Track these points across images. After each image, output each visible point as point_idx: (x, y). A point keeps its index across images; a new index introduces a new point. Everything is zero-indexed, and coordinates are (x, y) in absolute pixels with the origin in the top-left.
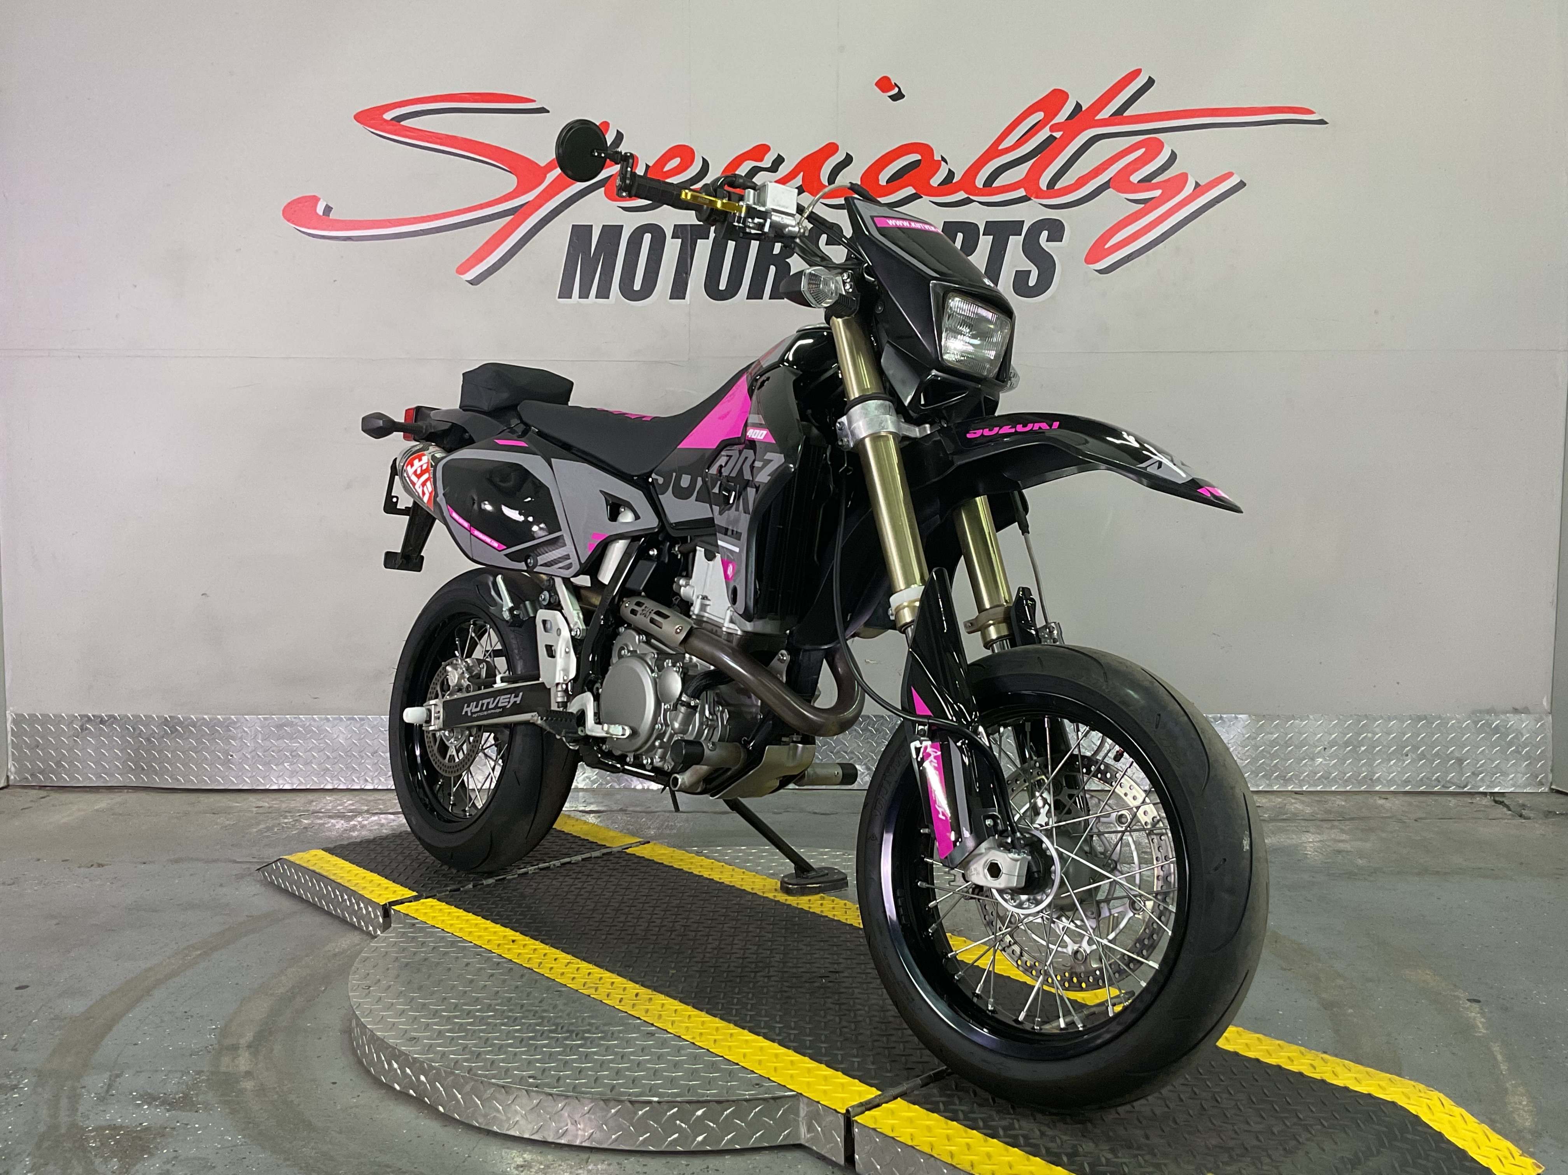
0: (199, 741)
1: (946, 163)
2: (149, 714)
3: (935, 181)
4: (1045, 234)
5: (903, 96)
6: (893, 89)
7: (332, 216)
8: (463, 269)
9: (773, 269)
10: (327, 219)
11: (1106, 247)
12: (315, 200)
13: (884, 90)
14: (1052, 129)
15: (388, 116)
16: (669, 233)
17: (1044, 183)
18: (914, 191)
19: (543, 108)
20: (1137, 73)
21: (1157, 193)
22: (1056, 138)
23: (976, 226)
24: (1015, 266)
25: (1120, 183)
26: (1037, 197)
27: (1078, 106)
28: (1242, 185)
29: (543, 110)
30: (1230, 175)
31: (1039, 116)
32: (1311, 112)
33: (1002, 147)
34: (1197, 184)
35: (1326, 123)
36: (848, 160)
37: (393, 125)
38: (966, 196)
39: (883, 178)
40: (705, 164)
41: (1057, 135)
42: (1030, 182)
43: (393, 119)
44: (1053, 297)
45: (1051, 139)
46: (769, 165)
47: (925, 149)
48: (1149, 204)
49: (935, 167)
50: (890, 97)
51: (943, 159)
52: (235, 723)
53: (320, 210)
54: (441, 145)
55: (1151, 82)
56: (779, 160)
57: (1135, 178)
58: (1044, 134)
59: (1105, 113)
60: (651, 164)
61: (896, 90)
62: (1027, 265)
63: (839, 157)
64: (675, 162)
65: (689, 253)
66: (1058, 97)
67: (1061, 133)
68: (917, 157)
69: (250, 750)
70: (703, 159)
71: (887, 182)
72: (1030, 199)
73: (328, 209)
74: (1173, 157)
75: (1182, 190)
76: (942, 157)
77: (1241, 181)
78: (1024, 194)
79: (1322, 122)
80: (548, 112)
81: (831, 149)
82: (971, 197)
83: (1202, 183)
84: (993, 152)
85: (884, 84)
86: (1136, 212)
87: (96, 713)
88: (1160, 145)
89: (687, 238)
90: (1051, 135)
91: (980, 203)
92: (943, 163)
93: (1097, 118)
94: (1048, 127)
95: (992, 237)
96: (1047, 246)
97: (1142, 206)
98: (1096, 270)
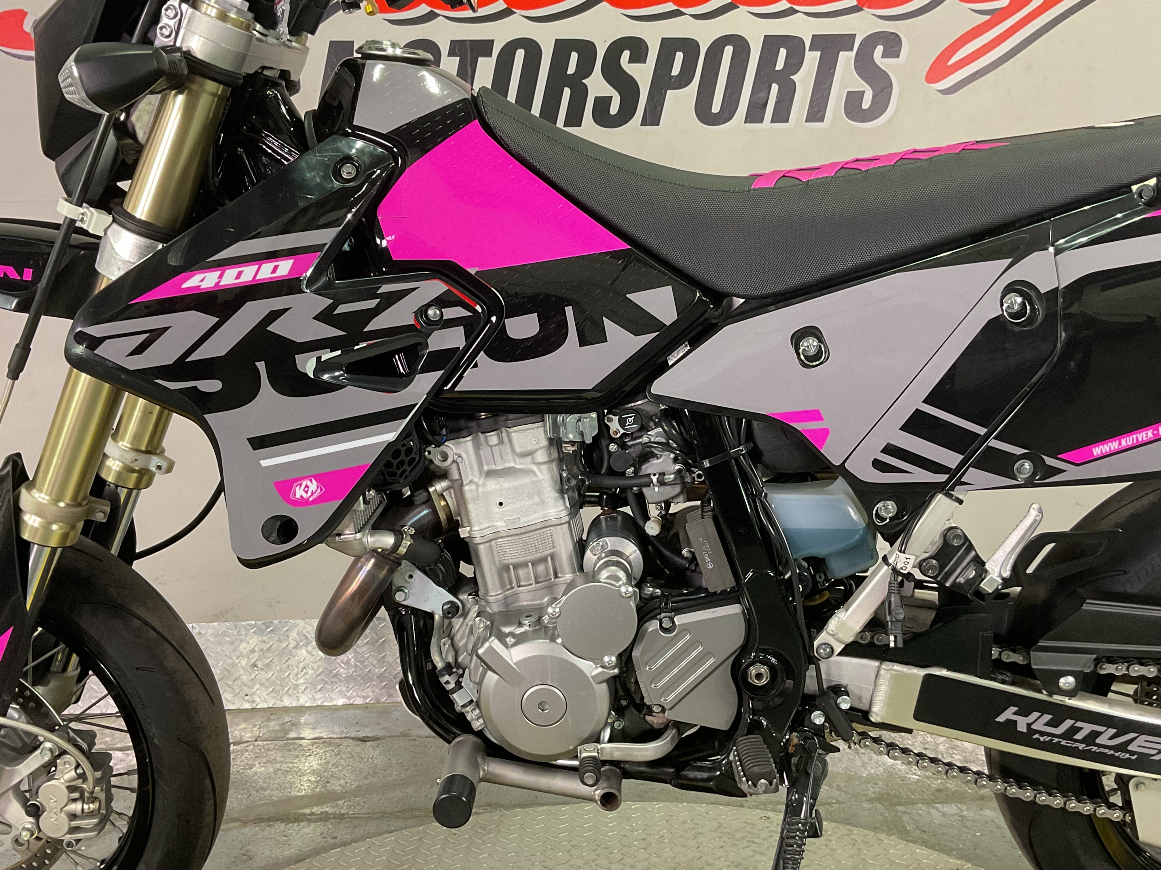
4: (880, 49)
9: (567, 91)
11: (950, 63)
12: (21, 14)
16: (445, 49)
18: (729, 1)
21: (1004, 3)
23: (801, 41)
24: (847, 86)
26: (869, 7)
38: (790, 5)
44: (890, 121)
48: (995, 16)
53: (28, 26)
62: (860, 85)
65: (469, 72)
72: (861, 9)
78: (855, 3)
82: (796, 7)
86: (982, 24)
91: (806, 14)
95: (819, 53)
96: (882, 63)
97: (989, 17)
98: (938, 91)
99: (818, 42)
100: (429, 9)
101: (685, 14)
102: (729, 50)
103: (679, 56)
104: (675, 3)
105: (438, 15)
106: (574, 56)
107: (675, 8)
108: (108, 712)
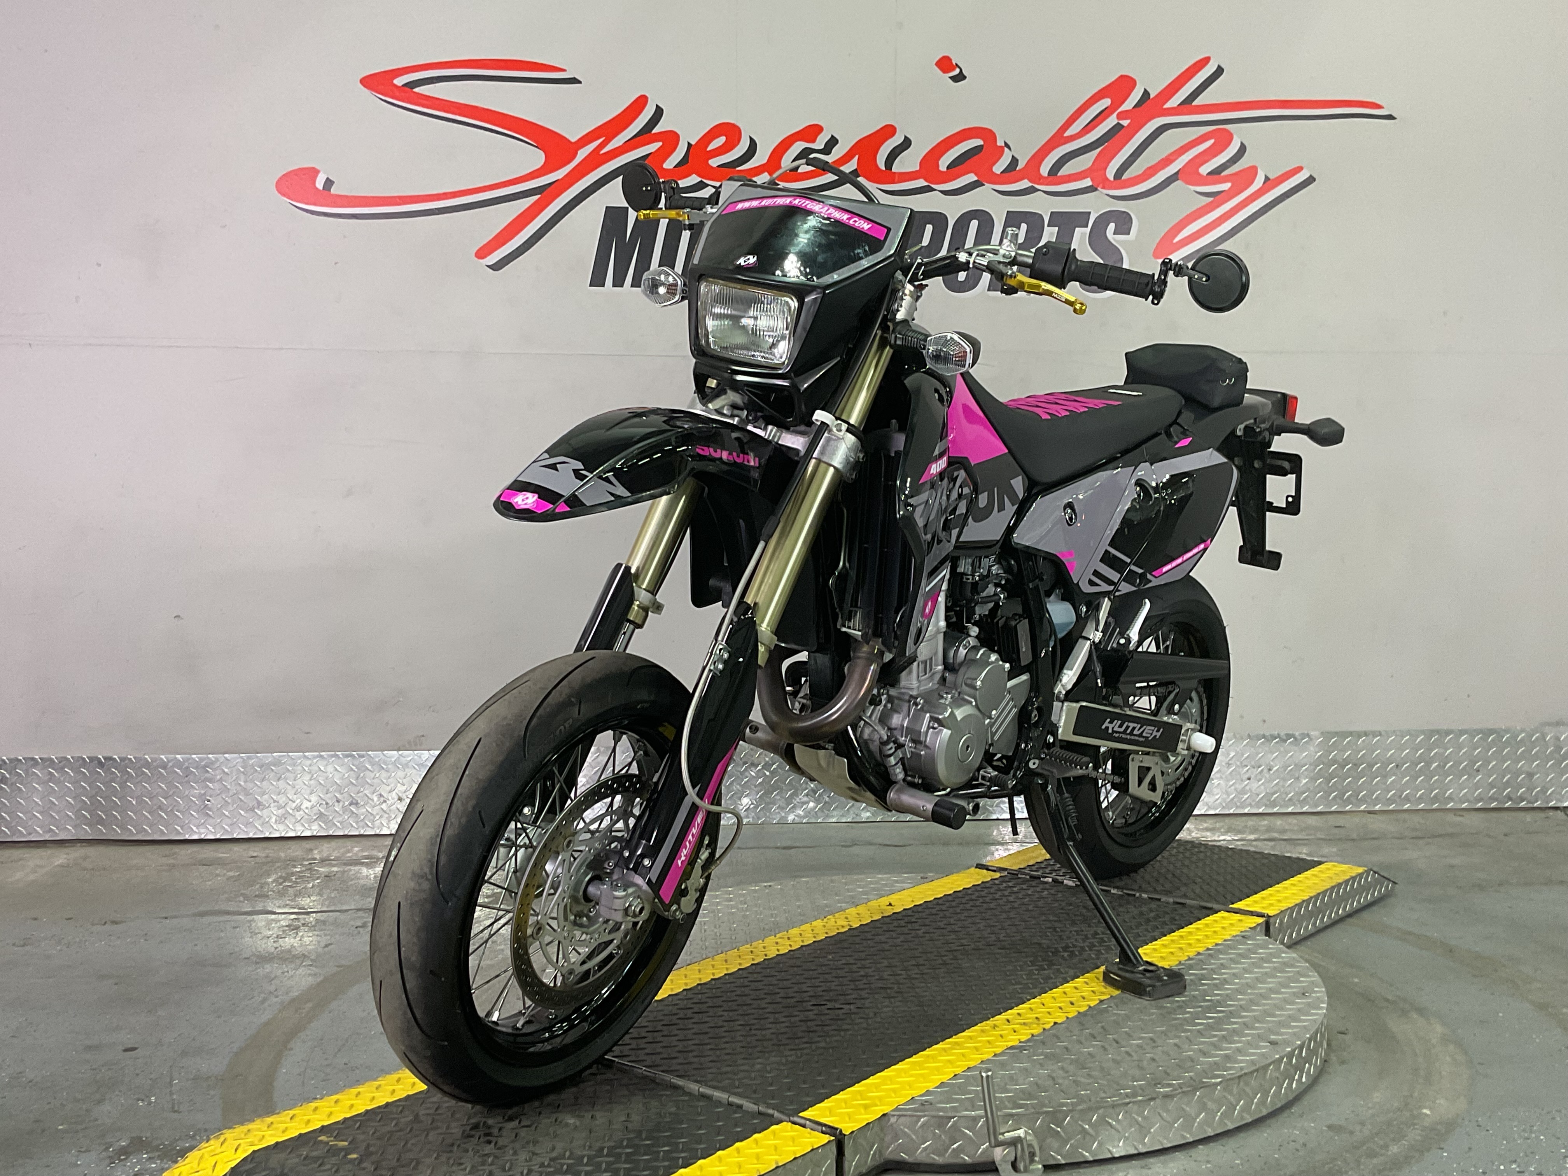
0: (170, 785)
1: (1010, 149)
2: (109, 755)
3: (998, 168)
4: (1112, 226)
5: (964, 78)
6: (954, 69)
7: (334, 190)
8: (481, 253)
10: (327, 194)
11: (1175, 240)
12: (314, 172)
13: (945, 71)
14: (1121, 116)
15: (399, 81)
17: (1111, 173)
19: (575, 78)
20: (1206, 61)
21: (1226, 186)
22: (1123, 126)
23: (1041, 217)
25: (1189, 174)
26: (1103, 188)
27: (1146, 93)
28: (1311, 180)
29: (574, 81)
30: (1299, 169)
31: (1106, 102)
32: (1379, 107)
33: (1067, 134)
34: (1267, 179)
35: (1394, 118)
36: (906, 143)
37: (405, 92)
38: (1031, 184)
39: (944, 163)
40: (753, 144)
41: (1125, 123)
42: (1096, 171)
43: (405, 85)
45: (1118, 127)
46: (822, 147)
47: (987, 134)
48: (1218, 198)
49: (1000, 152)
50: (950, 78)
51: (1007, 145)
52: (213, 763)
53: (320, 184)
54: (460, 115)
55: (1219, 71)
56: (833, 142)
57: (1205, 170)
58: (1111, 121)
59: (1174, 102)
60: (693, 143)
61: (957, 71)
63: (896, 141)
64: (721, 141)
66: (1124, 85)
67: (1128, 121)
68: (979, 142)
69: (231, 793)
70: (751, 138)
71: (948, 168)
72: (1096, 190)
73: (329, 183)
75: (1252, 183)
76: (1005, 143)
77: (1311, 176)
78: (1090, 184)
79: (1390, 117)
80: (580, 82)
81: (889, 131)
82: (1036, 186)
83: (1271, 177)
84: (1058, 139)
85: (945, 64)
86: (1205, 206)
87: (44, 756)
88: (1229, 137)
90: (1118, 123)
91: (1045, 192)
92: (1006, 149)
93: (1166, 106)
94: (1115, 115)
95: (1057, 228)
96: (1114, 240)
97: (1211, 199)
99: (1057, 218)
100: (699, 179)
101: (935, 190)
102: (974, 224)
103: (929, 228)
104: (926, 180)
105: (708, 185)
107: (926, 184)
108: (382, 833)
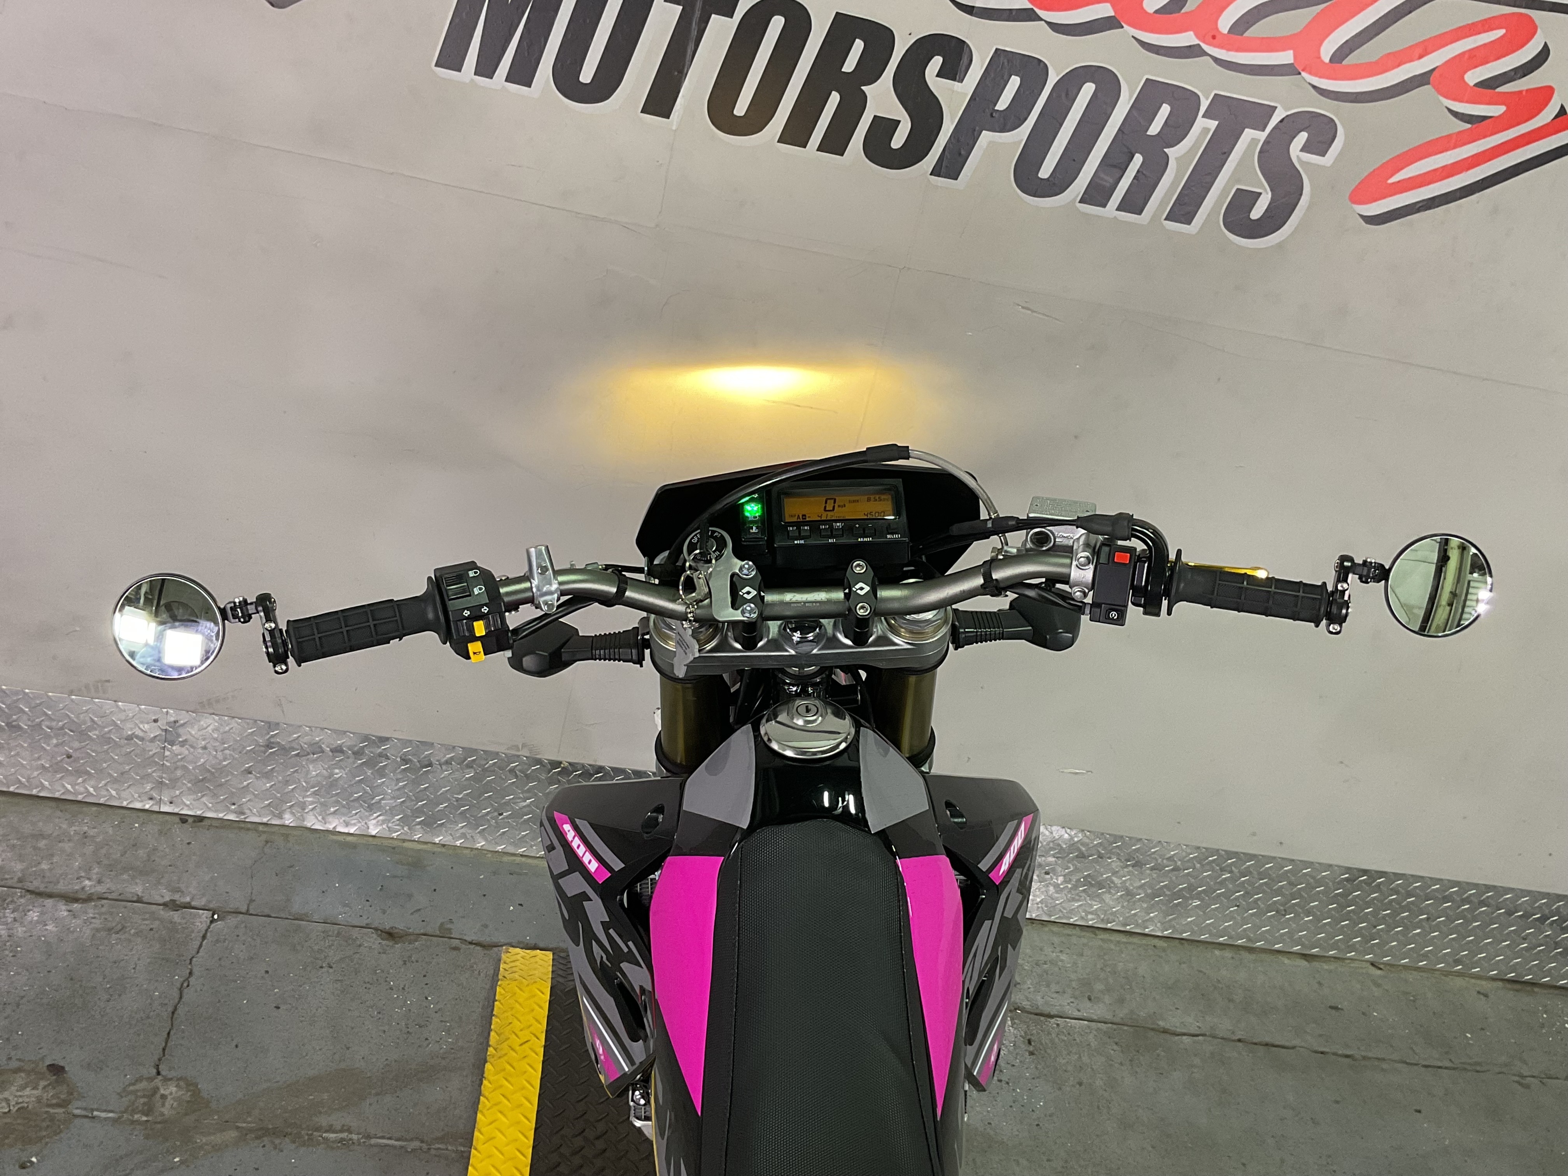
3: (1152, 4)
4: (1302, 138)
9: (835, 98)
11: (1390, 181)
18: (1111, 13)
21: (1500, 110)
24: (1238, 181)
25: (1448, 79)
26: (1309, 72)
34: (1562, 110)
38: (1196, 42)
42: (1306, 43)
44: (1280, 246)
48: (1479, 126)
62: (1257, 183)
65: (694, 33)
72: (1296, 72)
74: (1544, 54)
78: (1290, 61)
82: (1205, 47)
88: (1531, 30)
89: (693, 6)
95: (1216, 123)
96: (1298, 159)
97: (1468, 126)
98: (1362, 216)
101: (1041, 19)
104: (1031, 1)
106: (859, 46)
107: (1030, 7)
